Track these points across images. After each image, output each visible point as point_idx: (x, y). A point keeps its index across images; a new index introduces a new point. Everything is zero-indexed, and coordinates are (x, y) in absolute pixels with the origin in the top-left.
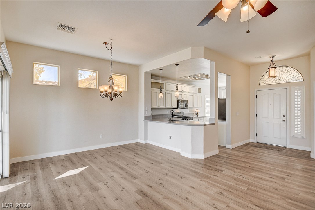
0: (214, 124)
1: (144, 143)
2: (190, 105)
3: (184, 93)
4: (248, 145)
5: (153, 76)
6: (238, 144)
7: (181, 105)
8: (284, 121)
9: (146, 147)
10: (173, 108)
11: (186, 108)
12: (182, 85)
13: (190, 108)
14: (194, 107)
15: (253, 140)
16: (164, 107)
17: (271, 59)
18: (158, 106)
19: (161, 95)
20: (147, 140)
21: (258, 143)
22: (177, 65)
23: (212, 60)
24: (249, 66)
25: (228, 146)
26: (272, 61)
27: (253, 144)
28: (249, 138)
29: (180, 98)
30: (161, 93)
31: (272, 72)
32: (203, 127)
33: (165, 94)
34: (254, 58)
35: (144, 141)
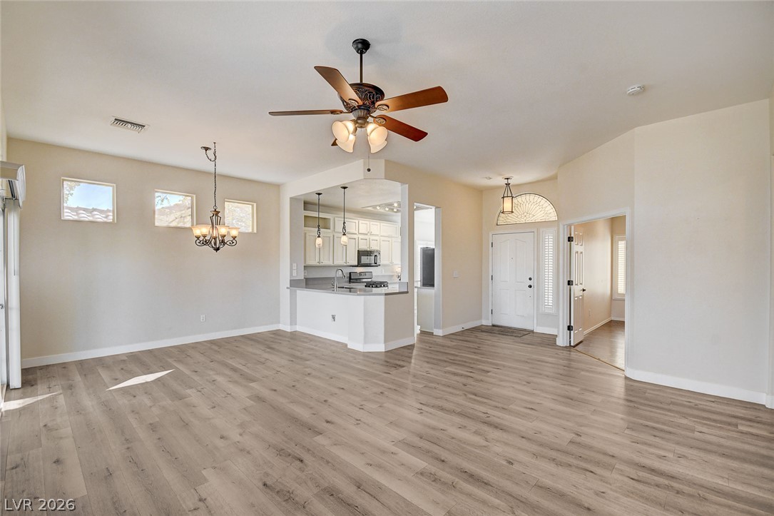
0: (407, 292)
1: (289, 330)
2: (383, 260)
3: (372, 238)
4: (479, 329)
5: (307, 205)
6: (458, 329)
7: (364, 260)
8: (530, 286)
9: (294, 336)
10: (348, 264)
11: (376, 265)
12: (368, 222)
13: (385, 266)
14: (392, 263)
15: (486, 322)
16: (330, 263)
17: (506, 181)
18: (317, 260)
19: (319, 241)
20: (296, 324)
21: (493, 326)
22: (345, 188)
23: (403, 183)
24: (480, 192)
25: (439, 332)
26: (508, 184)
27: (486, 328)
28: (480, 318)
29: (363, 247)
30: (319, 237)
31: (507, 205)
32: (383, 297)
33: (332, 238)
34: (481, 180)
35: (289, 327)
